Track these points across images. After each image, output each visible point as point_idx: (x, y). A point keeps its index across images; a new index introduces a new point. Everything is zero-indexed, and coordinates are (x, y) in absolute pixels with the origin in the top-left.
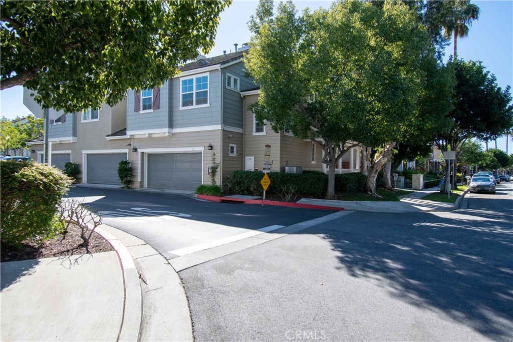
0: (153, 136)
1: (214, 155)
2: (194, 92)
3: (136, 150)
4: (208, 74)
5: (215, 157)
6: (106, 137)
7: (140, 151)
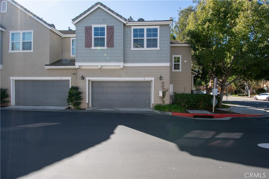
0: (103, 68)
1: (163, 83)
2: (145, 38)
3: (83, 78)
4: (158, 27)
5: (164, 85)
6: (45, 67)
7: (87, 79)
